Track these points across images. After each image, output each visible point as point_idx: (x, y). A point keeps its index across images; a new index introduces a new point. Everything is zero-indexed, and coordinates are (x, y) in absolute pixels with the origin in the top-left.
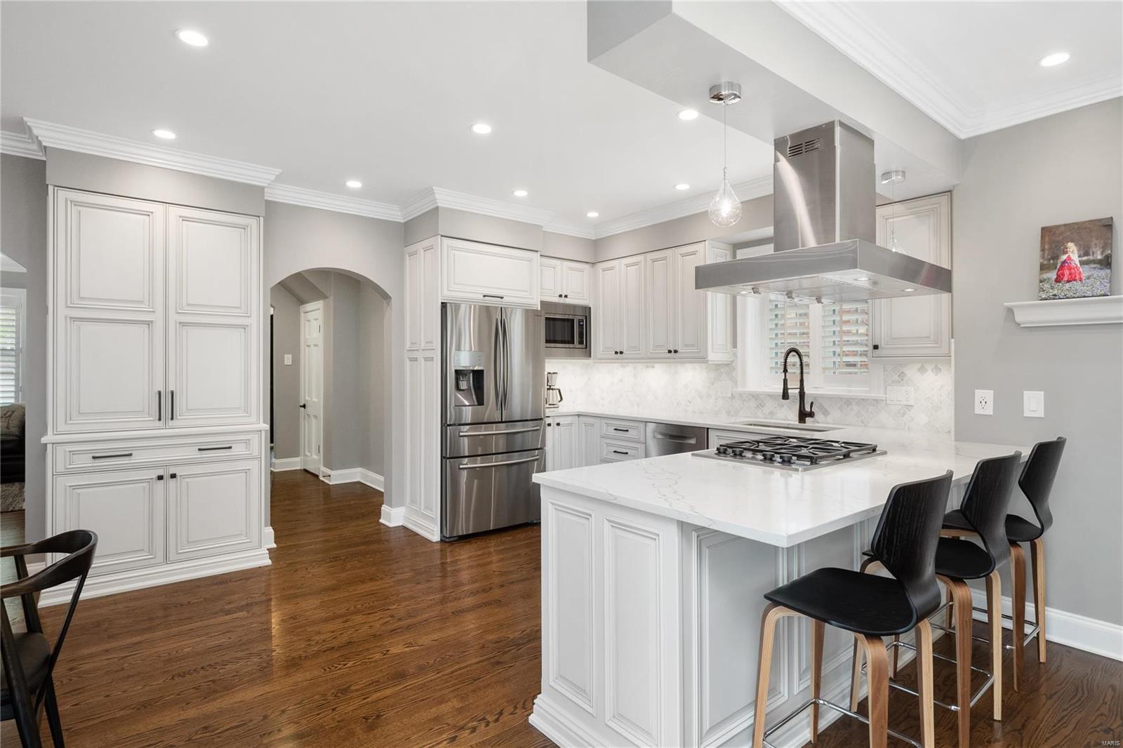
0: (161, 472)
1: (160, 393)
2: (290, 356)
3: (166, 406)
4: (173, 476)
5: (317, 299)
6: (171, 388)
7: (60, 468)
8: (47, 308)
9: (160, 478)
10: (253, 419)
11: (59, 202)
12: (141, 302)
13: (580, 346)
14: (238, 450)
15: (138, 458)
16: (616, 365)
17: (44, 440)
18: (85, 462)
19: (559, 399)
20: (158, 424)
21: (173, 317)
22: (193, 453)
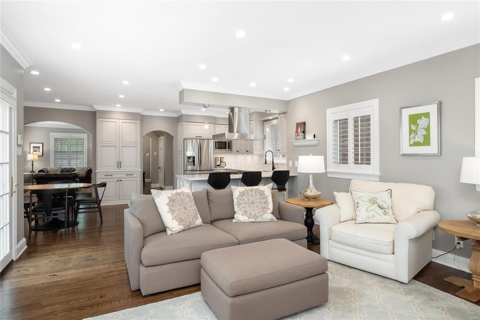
0: (118, 180)
1: (118, 162)
2: (156, 153)
3: (119, 165)
4: (121, 180)
5: (162, 136)
6: (120, 161)
7: (99, 178)
8: (96, 144)
9: (118, 181)
10: (138, 168)
11: (99, 121)
12: (114, 142)
13: (229, 149)
14: (134, 175)
15: (114, 176)
16: (242, 155)
17: (96, 171)
18: (103, 176)
19: (225, 165)
20: (118, 169)
21: (121, 145)
22: (124, 176)
